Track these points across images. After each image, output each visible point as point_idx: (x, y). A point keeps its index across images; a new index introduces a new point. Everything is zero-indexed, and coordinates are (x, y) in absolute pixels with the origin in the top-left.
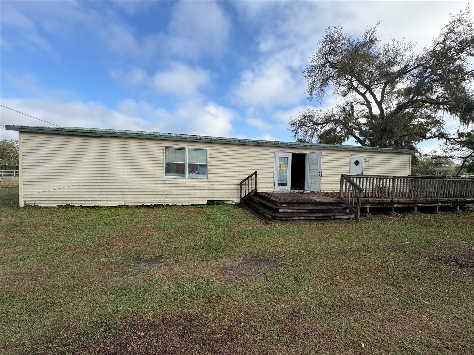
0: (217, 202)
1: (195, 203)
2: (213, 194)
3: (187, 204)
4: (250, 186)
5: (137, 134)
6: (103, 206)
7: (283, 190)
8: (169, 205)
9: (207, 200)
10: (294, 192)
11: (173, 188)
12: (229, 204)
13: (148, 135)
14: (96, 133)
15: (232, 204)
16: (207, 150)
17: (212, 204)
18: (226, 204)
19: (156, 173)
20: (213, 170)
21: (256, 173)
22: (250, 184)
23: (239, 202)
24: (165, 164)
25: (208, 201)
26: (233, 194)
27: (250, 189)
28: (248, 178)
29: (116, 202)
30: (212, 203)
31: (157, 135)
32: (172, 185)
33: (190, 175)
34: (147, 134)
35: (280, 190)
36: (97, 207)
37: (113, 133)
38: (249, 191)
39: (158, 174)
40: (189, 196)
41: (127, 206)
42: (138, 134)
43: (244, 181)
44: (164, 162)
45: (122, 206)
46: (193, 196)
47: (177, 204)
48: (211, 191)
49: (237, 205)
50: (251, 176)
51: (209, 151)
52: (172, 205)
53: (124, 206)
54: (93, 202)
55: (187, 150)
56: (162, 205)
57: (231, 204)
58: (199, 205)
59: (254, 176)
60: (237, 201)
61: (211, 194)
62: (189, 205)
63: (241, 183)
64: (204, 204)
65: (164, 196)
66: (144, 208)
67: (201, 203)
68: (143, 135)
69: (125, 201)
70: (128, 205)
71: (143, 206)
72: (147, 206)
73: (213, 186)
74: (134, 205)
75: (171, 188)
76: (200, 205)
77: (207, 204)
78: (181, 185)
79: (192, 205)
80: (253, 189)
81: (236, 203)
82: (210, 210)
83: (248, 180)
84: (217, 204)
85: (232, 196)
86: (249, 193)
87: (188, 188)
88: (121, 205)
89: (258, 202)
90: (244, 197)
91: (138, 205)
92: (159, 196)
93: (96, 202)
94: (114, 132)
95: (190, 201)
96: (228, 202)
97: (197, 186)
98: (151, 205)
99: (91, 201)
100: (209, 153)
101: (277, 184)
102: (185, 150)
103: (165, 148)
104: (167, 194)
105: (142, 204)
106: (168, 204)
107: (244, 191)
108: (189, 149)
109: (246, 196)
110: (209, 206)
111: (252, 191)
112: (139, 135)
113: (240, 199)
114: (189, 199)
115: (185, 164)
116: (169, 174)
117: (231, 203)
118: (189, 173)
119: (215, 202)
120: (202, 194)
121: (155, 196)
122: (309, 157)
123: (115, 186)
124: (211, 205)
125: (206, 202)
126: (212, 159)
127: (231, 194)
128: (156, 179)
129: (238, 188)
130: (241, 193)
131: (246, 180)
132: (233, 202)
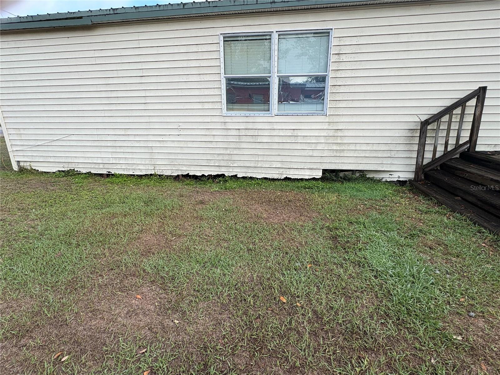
0: (346, 173)
1: (293, 174)
2: (338, 155)
3: (276, 177)
4: (453, 134)
5: (158, 8)
6: (121, 175)
8: (238, 176)
9: (323, 170)
11: (244, 139)
12: (380, 181)
13: (182, 6)
14: (81, 18)
15: (387, 181)
16: (327, 33)
17: (334, 178)
18: (372, 179)
19: (207, 106)
20: (342, 89)
21: (481, 92)
22: (454, 126)
23: (411, 176)
24: (224, 82)
25: (324, 171)
26: (393, 154)
27: (452, 141)
28: (448, 110)
29: (141, 167)
30: (335, 176)
31: (200, 3)
32: (243, 133)
33: (282, 106)
34: (178, 4)
36: (113, 175)
37: (112, 12)
38: (446, 147)
39: (210, 106)
40: (279, 158)
41: (160, 175)
42: (160, 6)
43: (436, 118)
44: (223, 75)
45: (151, 175)
46: (289, 159)
47: (254, 176)
48: (335, 147)
49: (402, 183)
50: (462, 103)
51: (334, 34)
52: (243, 178)
53: (155, 175)
54: (106, 166)
55: (275, 37)
56: (223, 175)
57: (384, 180)
58: (302, 179)
60: (407, 175)
61: (335, 154)
62: (280, 179)
63: (425, 124)
64: (314, 179)
65: (226, 158)
66: (188, 182)
67: (307, 174)
68: (170, 8)
69: (156, 165)
70: (161, 174)
71: (188, 175)
72: (195, 177)
73: (340, 133)
74: (172, 175)
75: (239, 139)
76: (306, 180)
77: (323, 179)
78: (261, 133)
79: (287, 179)
80: (461, 142)
81: (399, 179)
82: (333, 197)
83: (447, 116)
84: (348, 180)
85: (389, 161)
86: (446, 153)
87: (277, 140)
88: (149, 173)
90: (429, 164)
91: (178, 176)
92: (216, 157)
93: (110, 166)
94: (114, 10)
95: (281, 170)
96: (378, 176)
97: (300, 133)
98: (203, 175)
99: (103, 165)
100: (334, 42)
102: (270, 39)
103: (222, 38)
104: (231, 153)
105: (186, 173)
106: (235, 174)
107: (429, 148)
108: (282, 35)
109: (434, 160)
110: (329, 185)
111: (458, 146)
112: (161, 8)
113: (413, 168)
114: (279, 165)
115: (270, 77)
116: (236, 106)
117: (387, 177)
118: (280, 101)
119: (341, 174)
120: (311, 153)
121: (209, 157)
123: (135, 135)
124: (333, 180)
125: (319, 174)
126: (344, 58)
127: (389, 155)
128: (208, 119)
129: (411, 138)
130: (422, 154)
131: (442, 115)
132: (390, 176)
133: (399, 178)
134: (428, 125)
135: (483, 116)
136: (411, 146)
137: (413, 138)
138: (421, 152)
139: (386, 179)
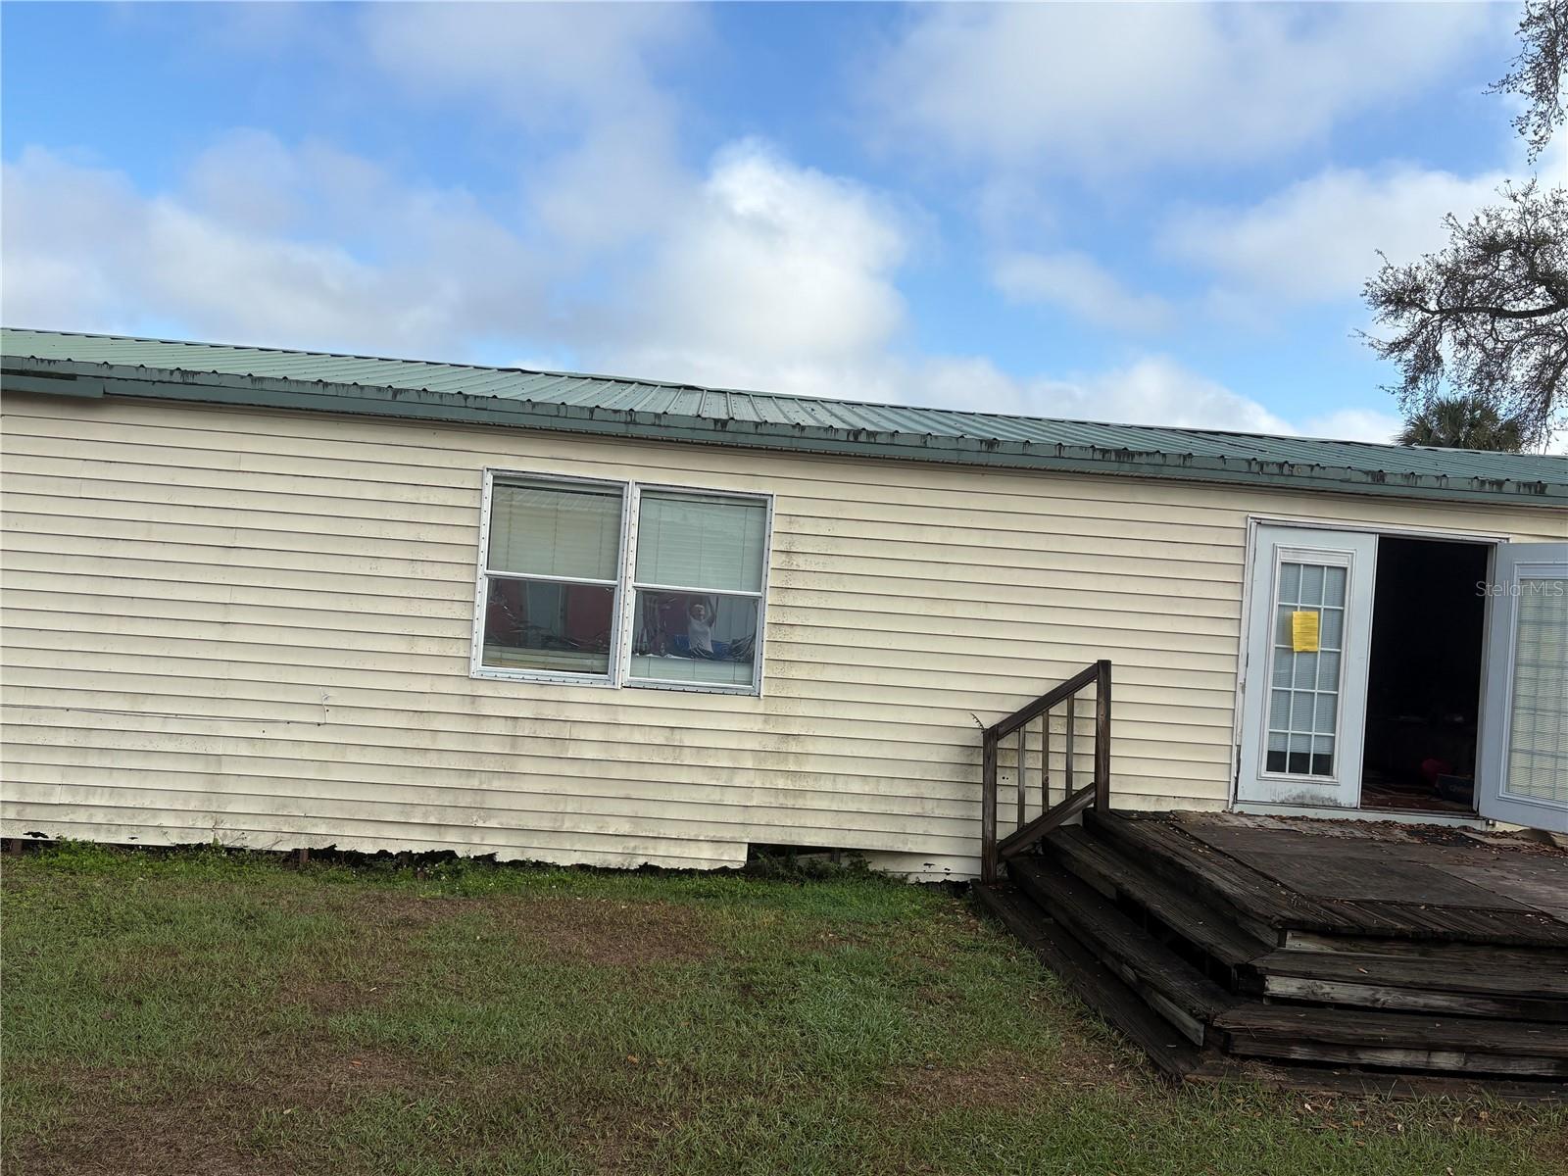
0: (815, 857)
1: (667, 856)
2: (790, 803)
3: (614, 862)
4: (1058, 764)
5: (319, 389)
6: (84, 844)
7: (1303, 805)
8: (498, 859)
9: (750, 844)
10: (1385, 822)
11: (528, 747)
12: (902, 881)
13: (389, 396)
14: (72, 377)
15: (919, 883)
16: (761, 503)
17: (781, 871)
18: (881, 876)
19: (422, 647)
20: (797, 636)
21: (1101, 672)
22: (1058, 745)
23: (974, 869)
24: (483, 587)
25: (754, 849)
26: (929, 808)
27: (1058, 782)
28: (1040, 707)
29: (167, 821)
30: (785, 866)
31: (441, 395)
32: (525, 729)
33: (643, 663)
34: (379, 389)
35: (1282, 803)
36: (49, 844)
37: (177, 377)
38: (1045, 797)
39: (434, 648)
40: (626, 808)
41: (229, 850)
42: (326, 385)
43: (1016, 722)
44: (482, 570)
45: (200, 846)
46: (654, 811)
47: (549, 860)
48: (781, 783)
49: (956, 889)
50: (1066, 691)
51: (777, 507)
52: (514, 864)
53: (214, 848)
54: (31, 813)
55: (633, 496)
56: (450, 855)
57: (912, 879)
58: (690, 872)
59: (1091, 691)
60: (957, 866)
61: (782, 800)
62: (628, 871)
63: (992, 735)
64: (724, 871)
65: (466, 800)
66: (333, 871)
67: (703, 857)
68: (356, 393)
69: (224, 816)
70: (238, 845)
71: (329, 855)
72: (355, 859)
73: (793, 747)
74: (275, 848)
75: (513, 746)
76: (703, 873)
77: (751, 870)
78: (579, 732)
79: (646, 869)
80: (1078, 786)
81: (948, 878)
82: (767, 917)
83: (1039, 720)
84: (818, 875)
85: (920, 826)
86: (1049, 814)
87: (623, 754)
88: (194, 840)
89: (1111, 893)
90: (1011, 840)
91: (296, 851)
92: (434, 798)
93: (43, 814)
94: (185, 373)
95: (632, 843)
96: (896, 868)
97: (689, 740)
98: (383, 854)
99: (20, 807)
100: (776, 525)
101: (1254, 759)
102: (621, 496)
103: (489, 478)
104: (484, 787)
105: (327, 845)
106: (487, 851)
107: (1006, 796)
108: (649, 492)
109: (1024, 829)
110: (762, 888)
111: (1071, 796)
112: (331, 391)
113: (977, 849)
114: (625, 828)
115: (612, 588)
116: (510, 653)
117: (916, 871)
118: (639, 651)
119: (802, 861)
120: (716, 796)
121: (410, 797)
122: (1517, 574)
123: (167, 716)
124: (778, 876)
125: (738, 857)
126: (800, 562)
127: (918, 810)
128: (424, 685)
129: (970, 769)
130: (991, 811)
131: (1025, 718)
132: (927, 868)
133: (948, 874)
134: (998, 740)
135: (1113, 724)
136: (969, 789)
137: (974, 767)
138: (990, 804)
139: (917, 875)
